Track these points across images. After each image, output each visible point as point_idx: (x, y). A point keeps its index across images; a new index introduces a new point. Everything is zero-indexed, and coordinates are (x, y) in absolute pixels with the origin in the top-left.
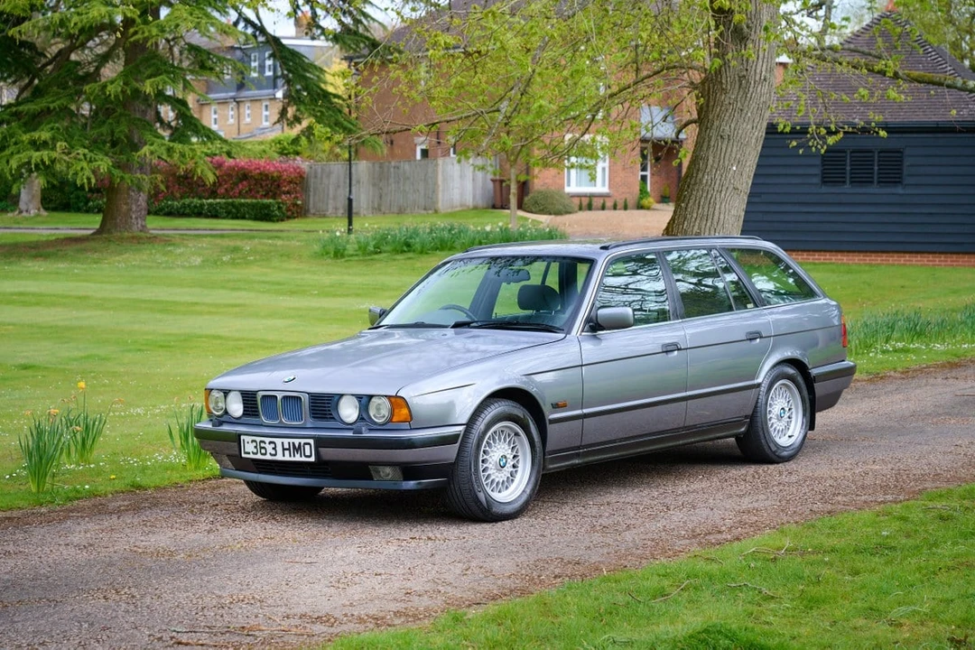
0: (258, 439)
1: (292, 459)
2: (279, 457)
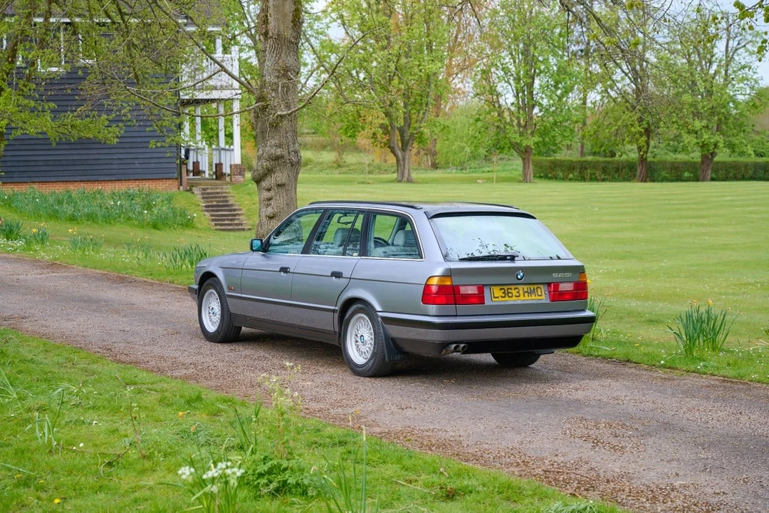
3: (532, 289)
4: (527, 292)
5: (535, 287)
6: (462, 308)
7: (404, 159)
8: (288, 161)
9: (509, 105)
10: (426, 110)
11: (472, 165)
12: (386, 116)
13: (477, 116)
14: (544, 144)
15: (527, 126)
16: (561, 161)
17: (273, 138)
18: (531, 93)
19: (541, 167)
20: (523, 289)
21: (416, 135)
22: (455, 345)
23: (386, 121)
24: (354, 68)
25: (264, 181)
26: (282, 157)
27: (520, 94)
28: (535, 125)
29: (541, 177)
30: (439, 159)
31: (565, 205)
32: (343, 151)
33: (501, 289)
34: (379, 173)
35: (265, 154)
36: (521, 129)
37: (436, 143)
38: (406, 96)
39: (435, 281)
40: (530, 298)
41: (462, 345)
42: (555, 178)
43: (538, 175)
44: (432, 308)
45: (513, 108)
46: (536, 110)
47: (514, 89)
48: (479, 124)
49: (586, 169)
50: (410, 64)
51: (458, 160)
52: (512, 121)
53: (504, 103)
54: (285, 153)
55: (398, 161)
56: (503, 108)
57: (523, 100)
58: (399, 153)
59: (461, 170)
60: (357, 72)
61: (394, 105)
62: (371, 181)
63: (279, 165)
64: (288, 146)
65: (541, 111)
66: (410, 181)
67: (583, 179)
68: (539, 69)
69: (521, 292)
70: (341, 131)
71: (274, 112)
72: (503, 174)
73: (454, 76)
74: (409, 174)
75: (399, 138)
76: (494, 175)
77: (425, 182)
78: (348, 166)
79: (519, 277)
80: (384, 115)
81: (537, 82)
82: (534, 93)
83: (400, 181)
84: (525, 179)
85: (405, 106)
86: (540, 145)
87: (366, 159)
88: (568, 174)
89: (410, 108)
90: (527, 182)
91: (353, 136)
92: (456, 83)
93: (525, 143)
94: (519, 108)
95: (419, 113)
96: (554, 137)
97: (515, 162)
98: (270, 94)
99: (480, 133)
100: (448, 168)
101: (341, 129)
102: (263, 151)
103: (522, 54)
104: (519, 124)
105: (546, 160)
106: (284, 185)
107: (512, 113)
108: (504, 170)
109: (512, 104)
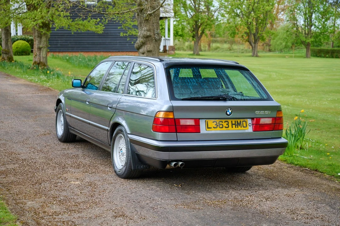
3: (239, 122)
4: (235, 124)
5: (242, 120)
6: (181, 136)
7: (255, 47)
8: (154, 39)
9: (301, 25)
10: (265, 26)
11: (286, 51)
12: (248, 29)
13: (287, 30)
14: (316, 42)
15: (309, 34)
16: (323, 49)
17: (146, 26)
18: (311, 20)
19: (314, 52)
20: (232, 121)
21: (260, 37)
22: (174, 163)
23: (248, 31)
24: (235, 8)
25: (141, 49)
26: (150, 36)
27: (306, 21)
28: (312, 34)
29: (314, 56)
30: (272, 47)
31: (321, 68)
32: (232, 44)
33: (213, 122)
34: (246, 53)
35: (141, 35)
36: (306, 35)
37: (270, 41)
38: (257, 20)
39: (161, 115)
40: (237, 128)
41: (180, 163)
42: (320, 56)
43: (313, 55)
44: (159, 135)
45: (303, 27)
46: (313, 27)
47: (304, 18)
48: (288, 33)
49: (334, 53)
50: (259, 7)
51: (280, 48)
52: (302, 32)
53: (299, 24)
54: (152, 34)
55: (252, 47)
56: (298, 26)
57: (308, 23)
58: (253, 45)
59: (281, 52)
60: (237, 10)
61: (252, 24)
62: (240, 56)
63: (149, 40)
64: (154, 31)
65: (315, 28)
66: (257, 56)
67: (333, 57)
68: (315, 9)
69: (230, 124)
70: (229, 35)
71: (146, 12)
72: (298, 55)
73: (280, 13)
74: (257, 53)
75: (253, 38)
76: (293, 55)
77: (264, 57)
78: (234, 50)
79: (228, 113)
80: (247, 28)
81: (314, 16)
82: (312, 20)
83: (253, 56)
84: (307, 57)
85: (256, 24)
86: (314, 42)
87: (241, 47)
88: (326, 55)
89: (258, 25)
90: (307, 58)
91: (234, 37)
92: (280, 16)
93: (307, 41)
94: (306, 26)
95: (262, 28)
96: (320, 39)
97: (303, 50)
98: (145, 3)
99: (288, 37)
100: (275, 51)
101: (229, 34)
102: (141, 33)
103: (308, 3)
104: (305, 33)
105: (317, 49)
106: (151, 51)
107: (302, 29)
108: (299, 53)
109: (303, 25)
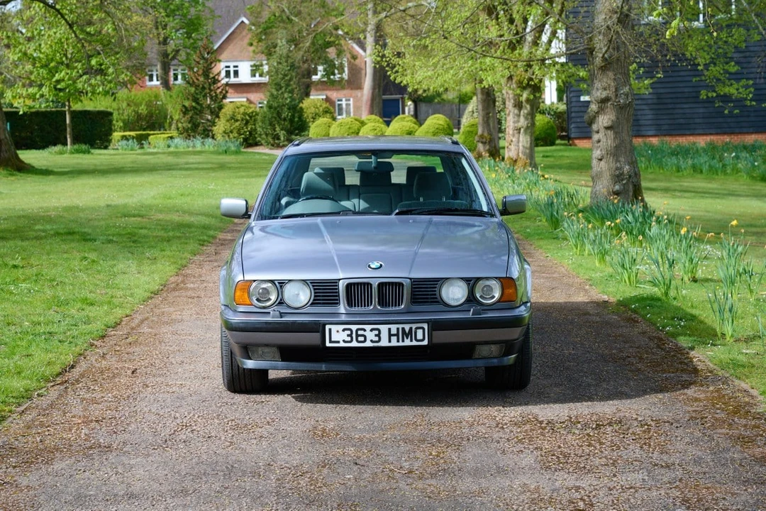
0: (354, 327)
1: (401, 344)
2: (384, 343)
